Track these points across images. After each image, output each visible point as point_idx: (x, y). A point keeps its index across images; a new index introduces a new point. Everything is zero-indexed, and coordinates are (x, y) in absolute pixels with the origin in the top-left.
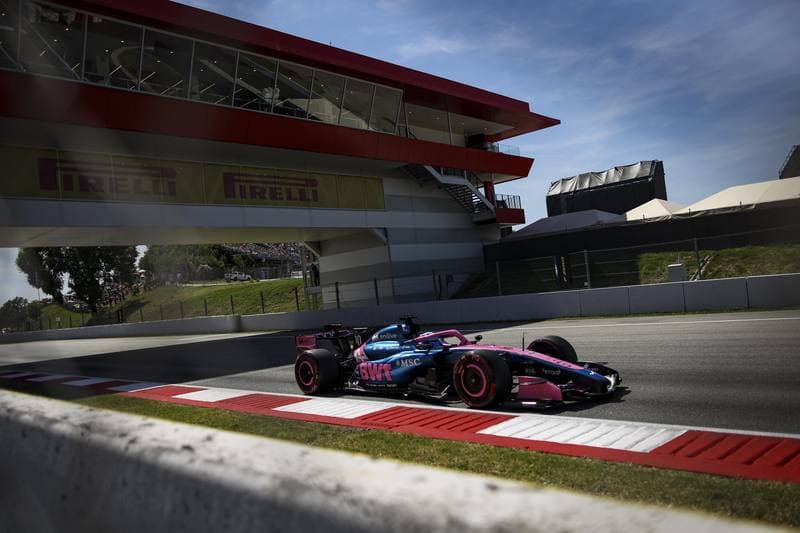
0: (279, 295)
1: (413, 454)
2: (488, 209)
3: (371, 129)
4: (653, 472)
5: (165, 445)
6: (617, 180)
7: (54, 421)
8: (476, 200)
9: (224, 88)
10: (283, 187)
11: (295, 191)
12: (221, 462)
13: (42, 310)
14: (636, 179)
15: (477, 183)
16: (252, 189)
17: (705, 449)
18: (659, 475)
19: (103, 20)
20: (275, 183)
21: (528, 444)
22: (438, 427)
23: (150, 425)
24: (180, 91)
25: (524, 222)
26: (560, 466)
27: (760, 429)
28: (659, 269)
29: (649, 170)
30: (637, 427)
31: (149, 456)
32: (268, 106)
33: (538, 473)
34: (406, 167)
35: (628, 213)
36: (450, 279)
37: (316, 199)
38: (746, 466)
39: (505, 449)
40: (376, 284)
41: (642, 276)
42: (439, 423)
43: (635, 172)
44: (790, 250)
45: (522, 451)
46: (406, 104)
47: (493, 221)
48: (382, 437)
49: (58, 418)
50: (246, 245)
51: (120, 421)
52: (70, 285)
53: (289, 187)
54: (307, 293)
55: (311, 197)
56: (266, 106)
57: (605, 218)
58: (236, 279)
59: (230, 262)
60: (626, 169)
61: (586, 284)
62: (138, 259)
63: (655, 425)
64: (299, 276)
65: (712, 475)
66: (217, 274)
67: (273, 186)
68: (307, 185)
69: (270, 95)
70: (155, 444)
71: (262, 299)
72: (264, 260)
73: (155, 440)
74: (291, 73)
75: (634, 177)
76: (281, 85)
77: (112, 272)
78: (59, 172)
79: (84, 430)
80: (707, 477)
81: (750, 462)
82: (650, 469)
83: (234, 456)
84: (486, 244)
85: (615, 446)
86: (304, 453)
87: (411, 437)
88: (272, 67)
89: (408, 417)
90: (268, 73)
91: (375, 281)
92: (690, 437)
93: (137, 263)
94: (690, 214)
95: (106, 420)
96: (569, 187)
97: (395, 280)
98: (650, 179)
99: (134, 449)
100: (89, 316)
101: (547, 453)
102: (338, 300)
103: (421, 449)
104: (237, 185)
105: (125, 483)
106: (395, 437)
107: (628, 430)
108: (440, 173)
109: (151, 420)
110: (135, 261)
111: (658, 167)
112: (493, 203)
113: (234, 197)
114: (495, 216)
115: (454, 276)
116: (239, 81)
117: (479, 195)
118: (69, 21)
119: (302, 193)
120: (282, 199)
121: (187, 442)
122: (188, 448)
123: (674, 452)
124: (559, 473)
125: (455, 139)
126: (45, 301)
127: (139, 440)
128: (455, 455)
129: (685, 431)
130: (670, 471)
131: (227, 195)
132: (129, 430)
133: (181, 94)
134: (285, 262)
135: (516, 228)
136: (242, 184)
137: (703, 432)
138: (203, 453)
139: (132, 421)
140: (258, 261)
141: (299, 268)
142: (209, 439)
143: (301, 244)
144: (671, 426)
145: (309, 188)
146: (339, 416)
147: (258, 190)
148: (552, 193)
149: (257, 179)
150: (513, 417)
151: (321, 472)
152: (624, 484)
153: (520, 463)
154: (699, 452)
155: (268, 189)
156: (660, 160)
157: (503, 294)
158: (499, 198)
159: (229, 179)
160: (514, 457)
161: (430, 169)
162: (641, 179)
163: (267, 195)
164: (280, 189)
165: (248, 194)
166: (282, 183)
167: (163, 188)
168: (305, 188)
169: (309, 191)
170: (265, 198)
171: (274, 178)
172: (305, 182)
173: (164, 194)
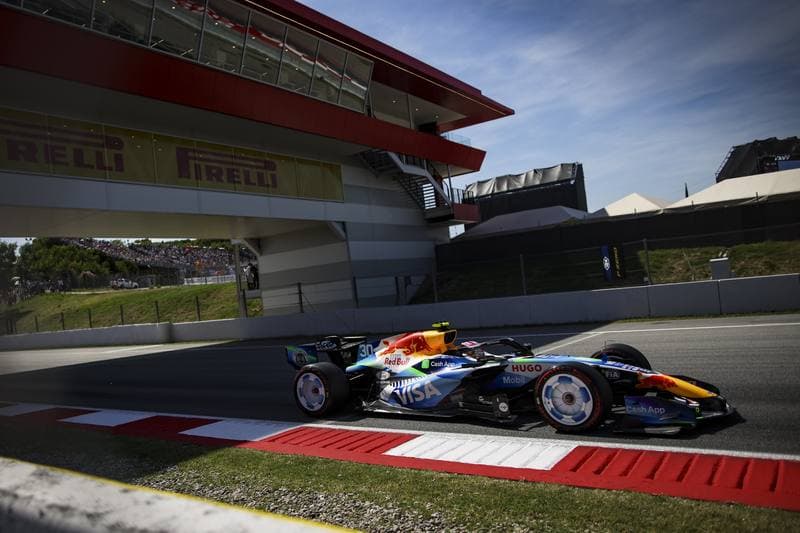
6: (537, 183)
10: (241, 169)
11: (254, 179)
14: (558, 182)
16: (208, 169)
20: (233, 164)
29: (570, 173)
34: (362, 154)
36: (408, 281)
37: (275, 185)
43: (557, 174)
53: (247, 169)
55: (270, 183)
60: (546, 171)
67: (230, 167)
68: (265, 168)
75: (556, 179)
84: (439, 243)
98: (572, 182)
104: (192, 163)
111: (578, 169)
113: (189, 177)
114: (451, 211)
115: (412, 278)
119: (260, 177)
120: (239, 182)
131: (180, 176)
136: (197, 162)
145: (269, 172)
147: (214, 171)
155: (225, 173)
156: (580, 163)
159: (182, 156)
161: (394, 156)
162: (563, 182)
163: (224, 178)
164: (237, 171)
165: (204, 174)
166: (240, 165)
167: (108, 161)
168: (264, 171)
169: (268, 174)
170: (222, 181)
171: (232, 156)
172: (262, 165)
173: (110, 169)
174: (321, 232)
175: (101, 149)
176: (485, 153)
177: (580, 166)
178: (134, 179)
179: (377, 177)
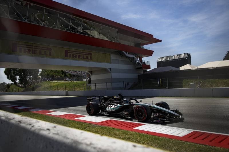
0: (79, 86)
1: (115, 134)
2: (140, 64)
3: (108, 40)
4: (183, 143)
5: (42, 128)
6: (177, 58)
7: (11, 119)
8: (137, 62)
9: (67, 26)
10: (82, 55)
11: (85, 57)
12: (58, 134)
13: (11, 86)
14: (183, 58)
15: (137, 57)
16: (73, 55)
17: (198, 136)
18: (185, 143)
19: (33, 5)
20: (80, 54)
21: (148, 133)
22: (122, 126)
23: (38, 122)
24: (54, 26)
25: (150, 69)
26: (157, 140)
27: (214, 132)
28: (188, 84)
29: (186, 56)
30: (179, 129)
31: (37, 131)
32: (79, 32)
33: (150, 141)
34: (117, 51)
35: (180, 68)
36: (128, 84)
37: (91, 59)
38: (210, 142)
39: (141, 134)
40: (107, 84)
41: (183, 86)
42: (123, 125)
43: (182, 56)
44: (225, 81)
45: (146, 134)
46: (118, 34)
47: (141, 68)
48: (106, 128)
49: (12, 118)
50: (70, 71)
51: (30, 120)
52: (19, 80)
54: (87, 86)
55: (90, 58)
56: (78, 32)
57: (173, 69)
58: (67, 80)
59: (65, 75)
60: (180, 55)
61: (167, 87)
62: (39, 73)
63: (184, 129)
64: (85, 80)
65: (200, 144)
66: (61, 79)
67: (79, 54)
68: (89, 55)
69: (80, 29)
70: (39, 128)
71: (74, 87)
72: (75, 75)
73: (39, 126)
74: (86, 23)
75: (182, 58)
76: (83, 26)
77: (31, 76)
78: (18, 47)
79: (19, 123)
80: (199, 145)
81: (211, 141)
82: (182, 142)
83: (62, 132)
84: (139, 74)
85: (173, 134)
86: (82, 133)
87: (114, 129)
88: (81, 21)
89: (114, 123)
90: (79, 22)
91: (107, 83)
92: (194, 133)
93: (39, 74)
94: (198, 69)
95: (26, 120)
96: (164, 59)
97: (112, 83)
98: (187, 59)
99: (33, 129)
100: (24, 89)
101: (153, 135)
102: (96, 88)
103: (117, 132)
104: (69, 54)
105: (30, 139)
106: (110, 128)
107: (176, 130)
108: (127, 53)
109: (39, 121)
110: (38, 74)
111: (189, 55)
112: (142, 63)
113: (68, 57)
114: (142, 66)
115: (129, 83)
116: (71, 24)
117: (138, 60)
118: (24, 5)
119: (87, 57)
120: (81, 58)
121: (48, 128)
122: (48, 129)
123: (190, 137)
124: (156, 141)
125: (132, 44)
126: (12, 84)
127: (34, 126)
128: (126, 135)
129: (193, 131)
130: (188, 143)
131: (66, 56)
132: (32, 123)
133: (54, 27)
134: (81, 76)
135: (148, 70)
137: (198, 132)
138: (52, 131)
139: (33, 121)
140: (74, 76)
141: (85, 78)
142: (55, 127)
143: (86, 72)
144: (189, 129)
145: (90, 56)
146: (94, 121)
147: (75, 56)
148: (159, 61)
149: (75, 52)
150: (144, 124)
151: (86, 138)
152: (175, 145)
153: (145, 138)
154: (196, 138)
155: (77, 56)
157: (143, 89)
158: (143, 62)
159: (66, 52)
160: (143, 136)
161: (124, 52)
162: (184, 58)
163: (77, 57)
164: (81, 55)
165: (72, 56)
166: (82, 54)
167: (48, 53)
168: (88, 56)
169: (89, 56)
170: (76, 58)
171: (80, 52)
172: (88, 54)
173: (48, 55)
174: (104, 71)
175: (46, 51)
176: (154, 51)
177: (190, 54)
178: (54, 57)
179: (121, 57)
